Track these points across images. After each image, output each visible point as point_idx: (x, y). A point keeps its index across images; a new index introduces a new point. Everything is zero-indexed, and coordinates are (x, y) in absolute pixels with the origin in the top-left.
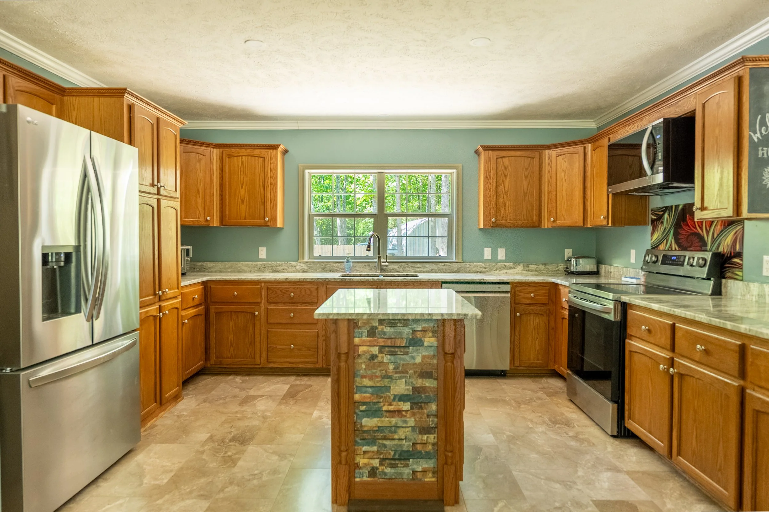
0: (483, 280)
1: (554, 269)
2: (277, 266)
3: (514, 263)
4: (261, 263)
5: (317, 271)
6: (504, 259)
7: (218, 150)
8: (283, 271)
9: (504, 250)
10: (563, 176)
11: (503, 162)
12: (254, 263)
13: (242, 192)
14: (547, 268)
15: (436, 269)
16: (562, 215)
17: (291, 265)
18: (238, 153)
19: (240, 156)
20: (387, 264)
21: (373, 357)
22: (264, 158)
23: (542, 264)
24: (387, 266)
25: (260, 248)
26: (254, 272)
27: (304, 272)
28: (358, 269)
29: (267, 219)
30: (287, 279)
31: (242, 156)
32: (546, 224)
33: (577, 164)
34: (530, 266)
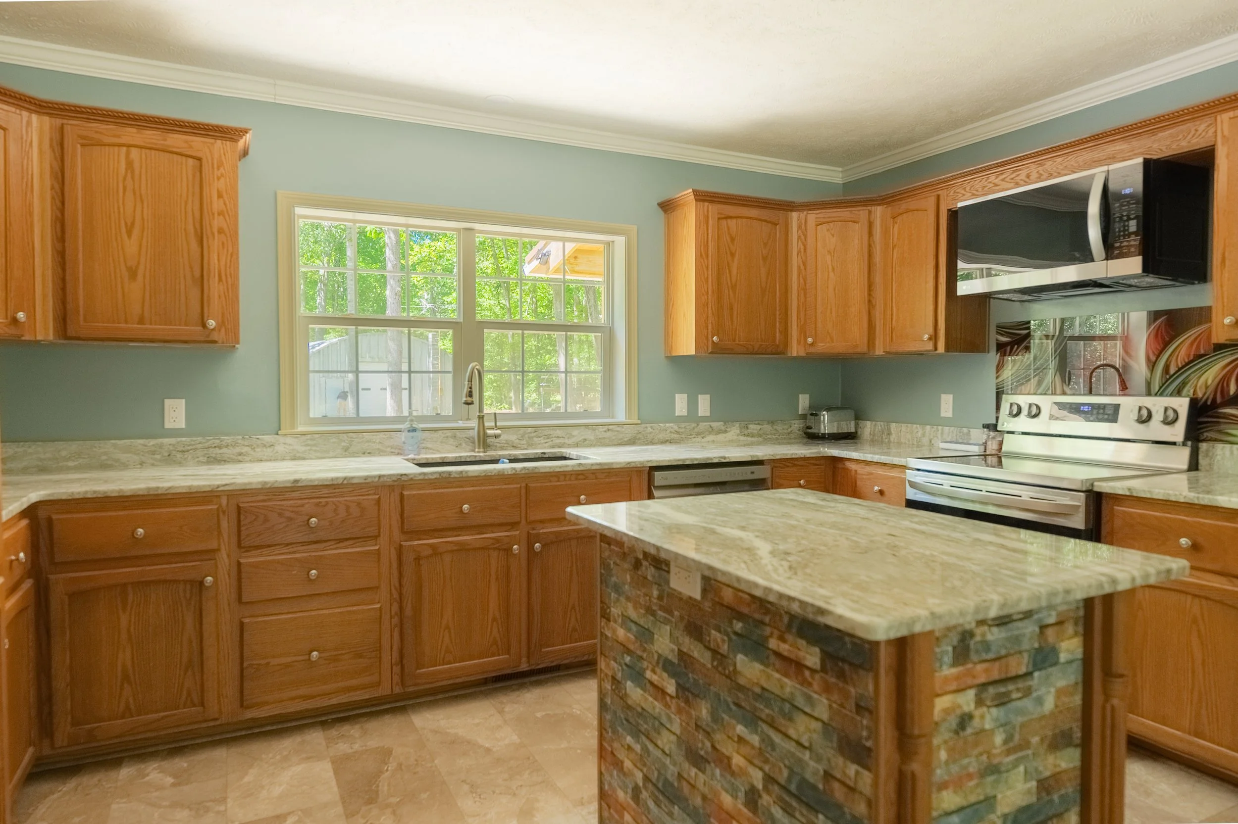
0: (725, 458)
1: (785, 431)
2: (220, 447)
3: (725, 423)
4: (173, 441)
5: (331, 454)
6: (708, 414)
7: (46, 119)
8: (238, 459)
9: (708, 397)
10: (829, 262)
12: (152, 442)
13: (131, 246)
14: (776, 430)
15: (592, 438)
16: (828, 332)
17: (259, 442)
18: (119, 136)
19: (120, 145)
20: (499, 432)
21: (965, 720)
22: (200, 159)
23: (768, 423)
24: (496, 436)
25: (168, 402)
26: (153, 465)
27: (294, 458)
28: (429, 446)
29: (212, 323)
30: (296, 481)
31: (129, 146)
33: (856, 241)
34: (751, 426)
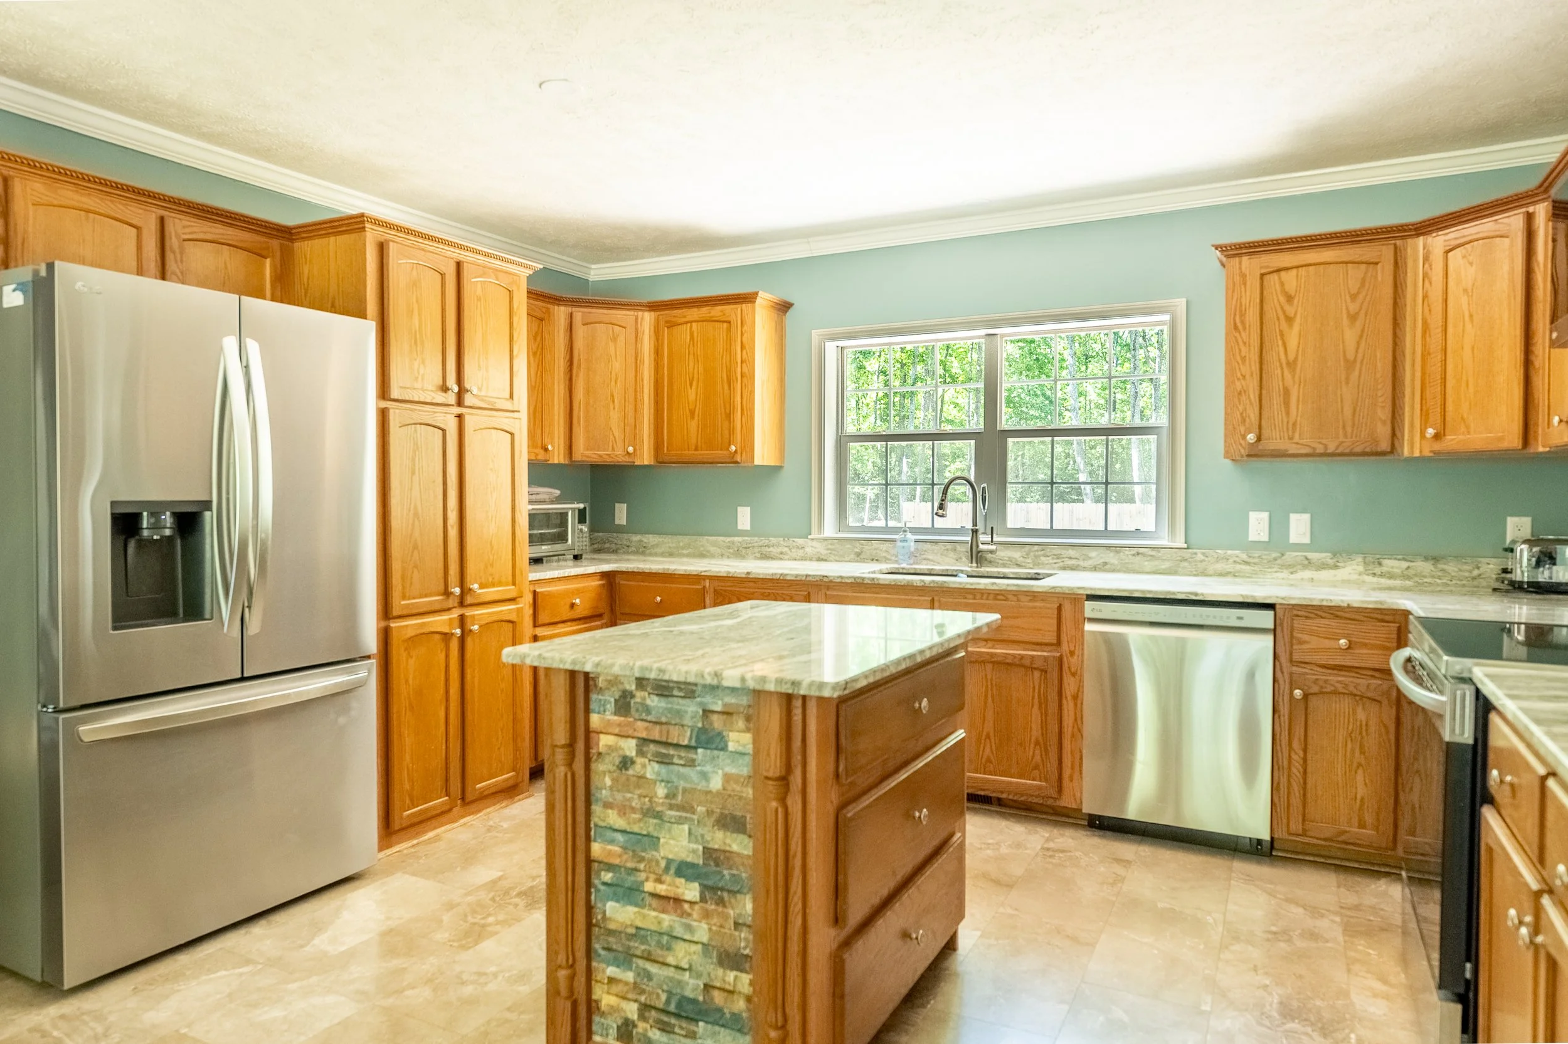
0: (1196, 594)
1: (1467, 574)
2: (769, 547)
3: (1335, 555)
4: (740, 539)
5: (847, 559)
6: (1307, 541)
7: (652, 313)
8: (780, 557)
9: (1306, 517)
10: (1465, 307)
11: (1282, 284)
12: (729, 539)
13: (692, 394)
14: (1443, 570)
15: (1116, 562)
16: (1462, 418)
17: (794, 544)
18: (685, 317)
19: (686, 323)
20: (993, 547)
21: (626, 763)
22: (730, 322)
23: (1426, 559)
24: (992, 552)
25: (739, 509)
26: (728, 557)
27: (819, 559)
28: (931, 557)
29: (733, 448)
30: (748, 573)
31: (691, 322)
32: (1414, 445)
33: (1506, 268)
34: (1385, 562)
